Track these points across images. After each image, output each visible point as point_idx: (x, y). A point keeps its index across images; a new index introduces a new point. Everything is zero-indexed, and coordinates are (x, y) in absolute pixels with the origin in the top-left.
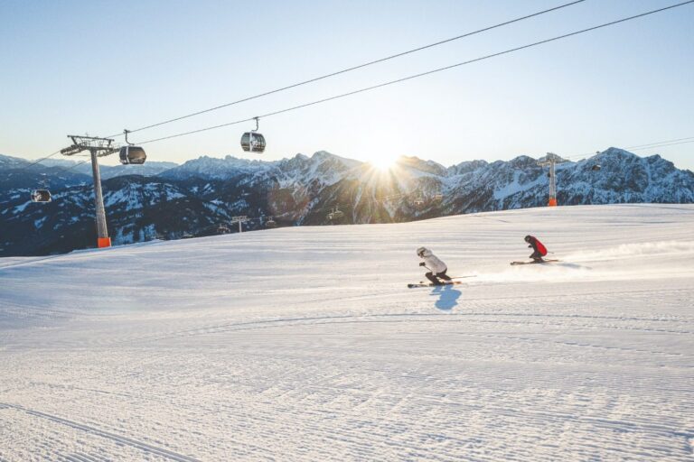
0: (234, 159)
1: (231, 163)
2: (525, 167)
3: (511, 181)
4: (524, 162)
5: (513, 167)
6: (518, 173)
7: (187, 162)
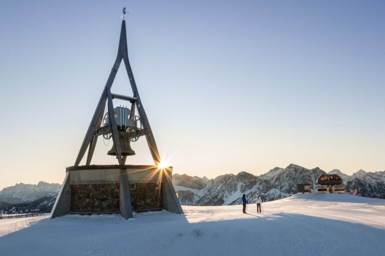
0: (45, 184)
1: (42, 188)
2: (244, 180)
3: (235, 190)
4: (244, 176)
5: (237, 180)
6: (240, 184)
7: (5, 189)
